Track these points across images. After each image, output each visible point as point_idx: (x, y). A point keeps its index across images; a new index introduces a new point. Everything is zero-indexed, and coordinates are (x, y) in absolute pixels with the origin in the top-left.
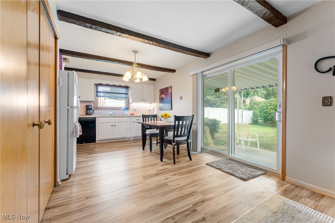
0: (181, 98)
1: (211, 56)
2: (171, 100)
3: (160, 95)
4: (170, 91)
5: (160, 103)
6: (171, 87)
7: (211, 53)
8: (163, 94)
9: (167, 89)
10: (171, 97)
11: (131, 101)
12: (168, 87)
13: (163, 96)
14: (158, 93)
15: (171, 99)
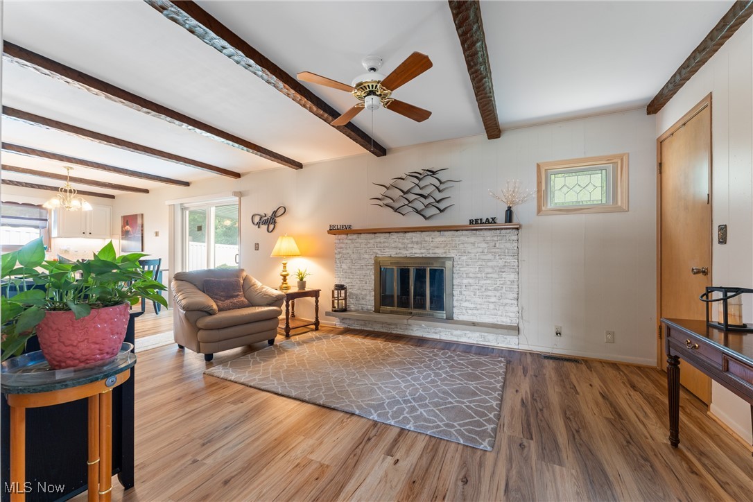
0: (157, 234)
1: (191, 186)
2: (142, 237)
3: (123, 227)
4: (139, 221)
5: (122, 239)
6: (142, 215)
7: (191, 183)
8: (128, 225)
9: (135, 217)
10: (142, 230)
11: (54, 233)
12: (136, 215)
13: (128, 228)
14: (119, 223)
15: (142, 234)
